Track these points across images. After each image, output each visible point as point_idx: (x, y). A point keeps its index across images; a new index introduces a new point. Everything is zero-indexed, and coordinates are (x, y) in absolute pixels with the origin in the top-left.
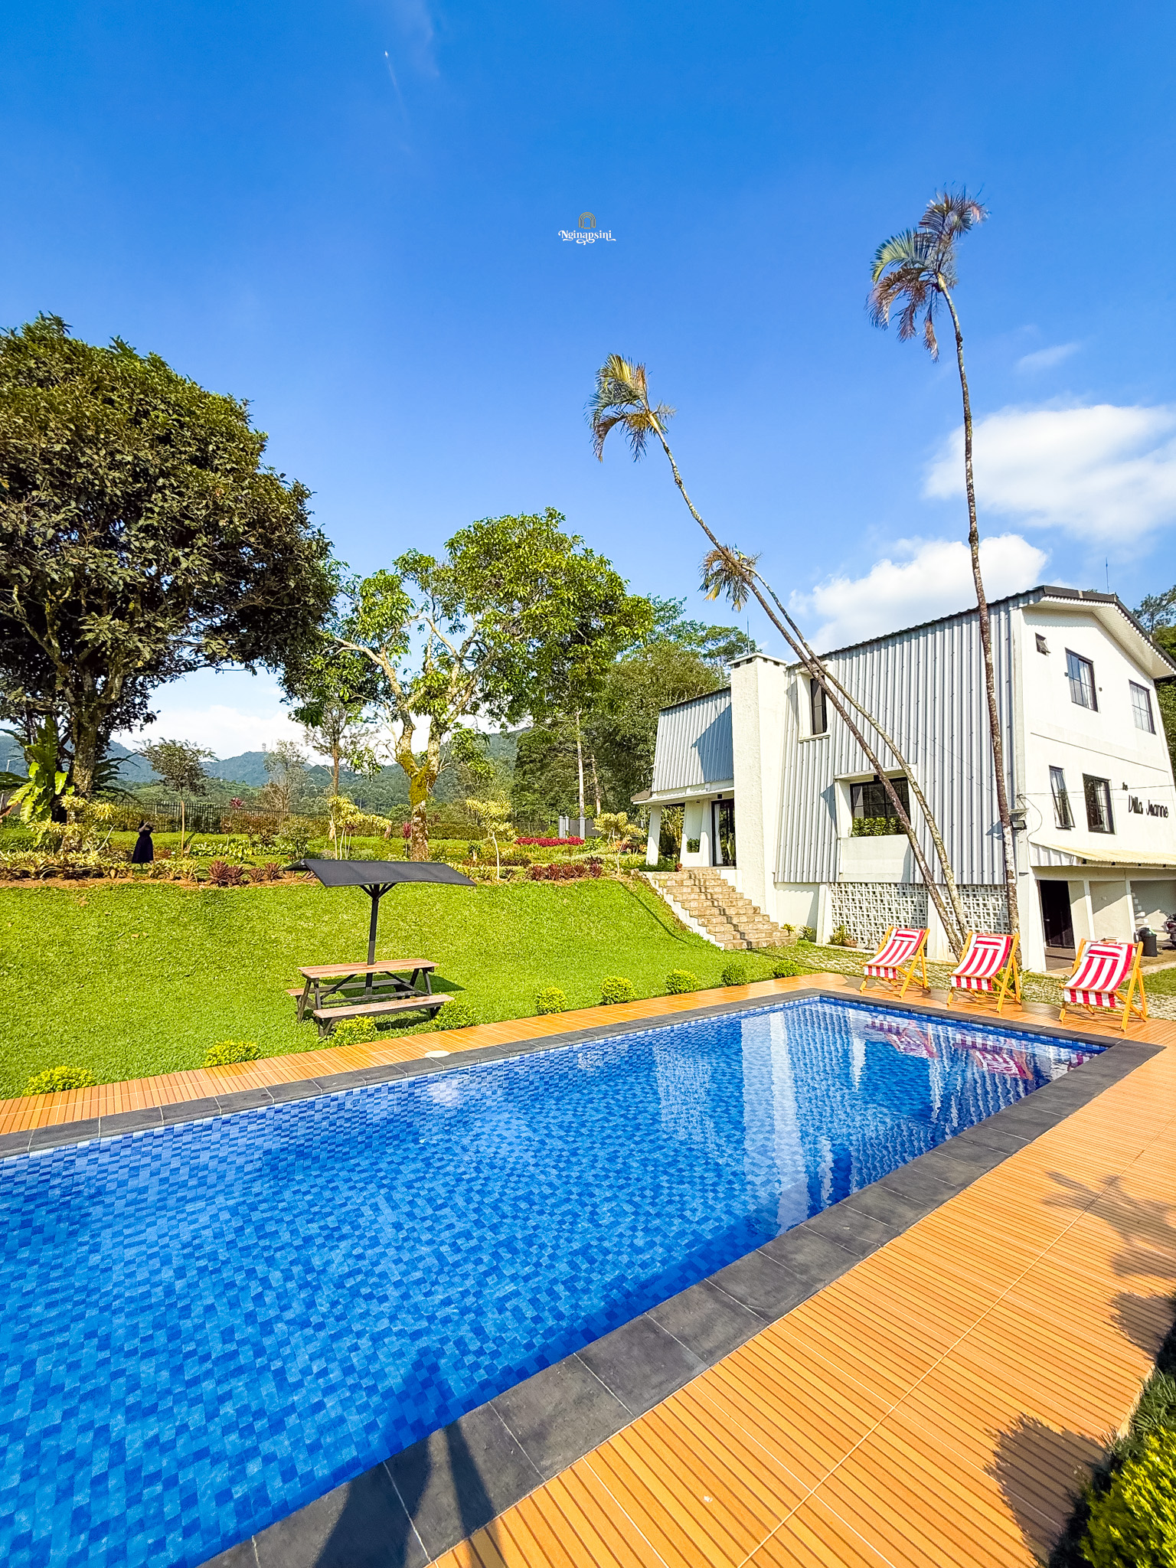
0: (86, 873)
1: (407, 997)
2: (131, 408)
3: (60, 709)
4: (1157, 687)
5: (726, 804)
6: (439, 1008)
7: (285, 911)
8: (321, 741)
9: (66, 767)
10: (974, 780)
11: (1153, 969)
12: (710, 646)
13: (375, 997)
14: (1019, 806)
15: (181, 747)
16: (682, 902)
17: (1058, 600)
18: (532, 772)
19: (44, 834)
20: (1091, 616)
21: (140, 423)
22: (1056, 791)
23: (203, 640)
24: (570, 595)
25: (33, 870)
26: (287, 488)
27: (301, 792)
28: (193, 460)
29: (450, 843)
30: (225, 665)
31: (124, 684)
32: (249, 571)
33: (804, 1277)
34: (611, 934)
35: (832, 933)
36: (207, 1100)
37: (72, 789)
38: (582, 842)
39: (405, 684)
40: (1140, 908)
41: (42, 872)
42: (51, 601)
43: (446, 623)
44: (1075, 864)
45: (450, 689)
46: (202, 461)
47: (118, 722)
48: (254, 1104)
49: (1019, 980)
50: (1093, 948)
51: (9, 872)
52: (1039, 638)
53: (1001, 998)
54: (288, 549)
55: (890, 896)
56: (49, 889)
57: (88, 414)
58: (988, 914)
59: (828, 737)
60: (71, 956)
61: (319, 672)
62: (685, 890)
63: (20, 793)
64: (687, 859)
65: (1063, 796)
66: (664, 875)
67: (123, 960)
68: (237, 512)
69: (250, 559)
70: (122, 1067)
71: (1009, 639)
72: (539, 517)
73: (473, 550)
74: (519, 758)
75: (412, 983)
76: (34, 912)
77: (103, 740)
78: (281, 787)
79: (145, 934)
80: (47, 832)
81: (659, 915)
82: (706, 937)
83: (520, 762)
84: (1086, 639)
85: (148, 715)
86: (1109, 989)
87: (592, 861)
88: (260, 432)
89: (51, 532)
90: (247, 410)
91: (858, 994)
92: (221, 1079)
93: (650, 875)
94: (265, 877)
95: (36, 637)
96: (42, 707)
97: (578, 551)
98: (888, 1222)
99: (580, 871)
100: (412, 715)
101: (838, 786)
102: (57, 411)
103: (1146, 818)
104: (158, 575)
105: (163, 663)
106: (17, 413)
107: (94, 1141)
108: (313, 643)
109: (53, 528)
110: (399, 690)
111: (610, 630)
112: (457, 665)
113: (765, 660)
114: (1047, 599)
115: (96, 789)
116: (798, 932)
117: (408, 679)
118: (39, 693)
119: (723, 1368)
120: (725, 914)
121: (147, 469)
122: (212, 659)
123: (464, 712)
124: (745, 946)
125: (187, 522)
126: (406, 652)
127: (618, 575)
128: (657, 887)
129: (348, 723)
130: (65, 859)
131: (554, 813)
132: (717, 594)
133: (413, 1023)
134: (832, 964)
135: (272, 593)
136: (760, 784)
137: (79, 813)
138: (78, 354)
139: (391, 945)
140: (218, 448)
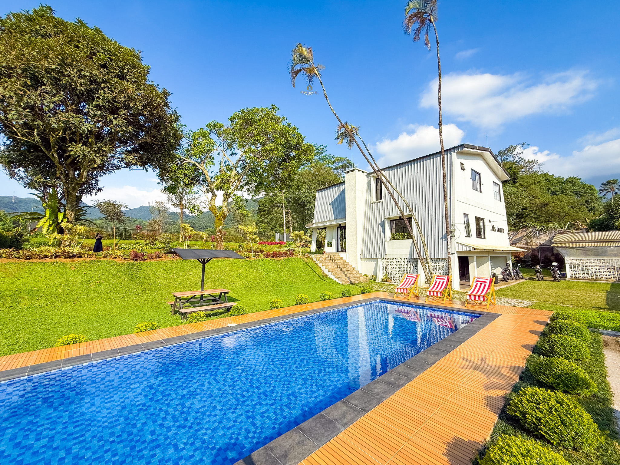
0: (74, 256)
1: (217, 304)
2: (87, 51)
3: (58, 185)
4: (502, 184)
5: (343, 228)
6: (231, 308)
7: (164, 271)
8: (175, 201)
9: (62, 210)
10: (437, 218)
11: (497, 288)
12: (336, 165)
13: (204, 304)
14: (452, 228)
15: (113, 203)
16: (326, 266)
17: (469, 150)
18: (264, 215)
19: (54, 239)
20: (481, 156)
21: (92, 58)
22: (466, 223)
23: (123, 156)
24: (281, 142)
25: (49, 254)
26: (160, 91)
27: (166, 223)
28: (118, 76)
29: (231, 244)
30: (134, 167)
31: (88, 175)
32: (143, 126)
33: (378, 397)
34: (298, 279)
35: (382, 277)
36: (137, 345)
37: (66, 220)
38: (285, 243)
39: (211, 178)
40: (493, 266)
41: (53, 255)
42: (53, 137)
43: (229, 152)
44: (471, 250)
45: (231, 180)
46: (122, 77)
47: (85, 191)
48: (158, 346)
49: (451, 292)
50: (478, 280)
51: (38, 255)
52: (462, 164)
53: (445, 299)
54: (161, 118)
55: (405, 263)
56: (57, 262)
57: (67, 52)
58: (440, 269)
59: (382, 202)
60: (69, 291)
61: (175, 171)
62: (326, 261)
63: (42, 221)
64: (327, 249)
65: (468, 224)
66: (318, 256)
67: (93, 292)
68: (138, 100)
69: (144, 121)
70: (97, 334)
71: (451, 164)
72: (269, 108)
73: (240, 121)
74: (259, 210)
75: (219, 298)
76: (51, 272)
77: (79, 199)
78: (157, 221)
79: (102, 281)
80: (55, 238)
81: (317, 271)
82: (335, 279)
83: (259, 211)
84: (478, 165)
85: (99, 188)
86: (483, 294)
87: (290, 250)
88: (147, 65)
89: (52, 106)
90: (141, 55)
91: (393, 299)
92: (142, 337)
93: (313, 256)
94: (154, 257)
95: (46, 152)
96: (50, 184)
97: (284, 123)
98: (407, 377)
99: (285, 254)
100: (215, 191)
101: (386, 221)
102: (52, 50)
103: (496, 233)
104: (102, 127)
105: (105, 166)
106: (33, 50)
107: (90, 363)
108: (172, 159)
109: (53, 103)
110: (209, 180)
111: (298, 157)
112: (234, 170)
113: (359, 170)
114: (465, 149)
115: (77, 219)
116: (369, 277)
117: (213, 175)
118: (48, 178)
119: (351, 428)
120: (342, 271)
121: (96, 79)
122: (127, 165)
123: (237, 189)
124: (349, 283)
125: (115, 104)
126: (213, 164)
127: (301, 134)
128: (315, 260)
129: (186, 194)
130: (64, 250)
131: (273, 232)
132: (342, 142)
133: (220, 314)
134: (382, 289)
135: (154, 137)
136: (356, 220)
137: (69, 230)
138: (60, 25)
139: (209, 284)
140: (128, 71)
